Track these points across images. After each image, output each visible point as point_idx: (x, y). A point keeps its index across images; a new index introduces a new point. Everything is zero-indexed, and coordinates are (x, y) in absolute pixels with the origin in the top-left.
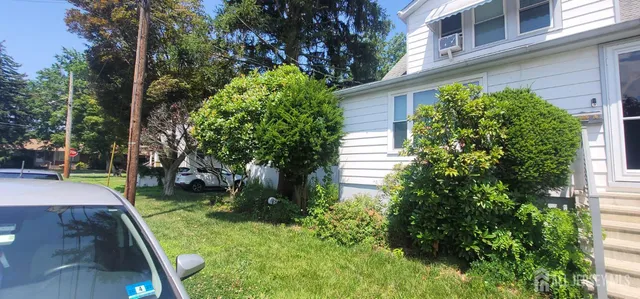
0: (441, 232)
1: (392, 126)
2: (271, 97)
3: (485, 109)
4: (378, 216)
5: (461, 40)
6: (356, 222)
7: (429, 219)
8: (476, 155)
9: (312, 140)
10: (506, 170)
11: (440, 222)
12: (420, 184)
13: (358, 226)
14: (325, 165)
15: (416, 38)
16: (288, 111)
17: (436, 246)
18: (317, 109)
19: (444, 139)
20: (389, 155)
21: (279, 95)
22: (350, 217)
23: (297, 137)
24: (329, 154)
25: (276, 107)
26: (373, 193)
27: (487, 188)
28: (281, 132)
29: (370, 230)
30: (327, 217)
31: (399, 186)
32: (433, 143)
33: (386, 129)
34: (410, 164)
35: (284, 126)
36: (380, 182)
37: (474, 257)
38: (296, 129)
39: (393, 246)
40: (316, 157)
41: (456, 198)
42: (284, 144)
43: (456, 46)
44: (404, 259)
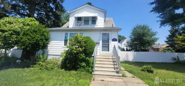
0: (73, 64)
1: (64, 40)
2: (25, 27)
3: (82, 40)
4: (59, 62)
5: (81, 22)
6: (53, 64)
7: (71, 61)
8: (80, 48)
9: (40, 42)
10: (85, 52)
11: (72, 62)
12: (69, 54)
13: (53, 65)
14: (43, 49)
15: (71, 19)
16: (32, 33)
17: (72, 67)
18: (42, 34)
19: (75, 45)
20: (63, 47)
21: (28, 27)
22: (51, 63)
23: (35, 41)
24: (45, 46)
25: (27, 31)
26: (57, 57)
27: (81, 55)
28: (28, 39)
29: (56, 66)
30: (44, 64)
31: (64, 55)
32: (72, 46)
33: (62, 41)
34: (67, 50)
35: (30, 38)
36: (60, 54)
37: (78, 68)
38: (35, 39)
39: (62, 69)
40: (41, 47)
41: (76, 57)
42: (29, 43)
43: (80, 24)
44: (64, 71)
